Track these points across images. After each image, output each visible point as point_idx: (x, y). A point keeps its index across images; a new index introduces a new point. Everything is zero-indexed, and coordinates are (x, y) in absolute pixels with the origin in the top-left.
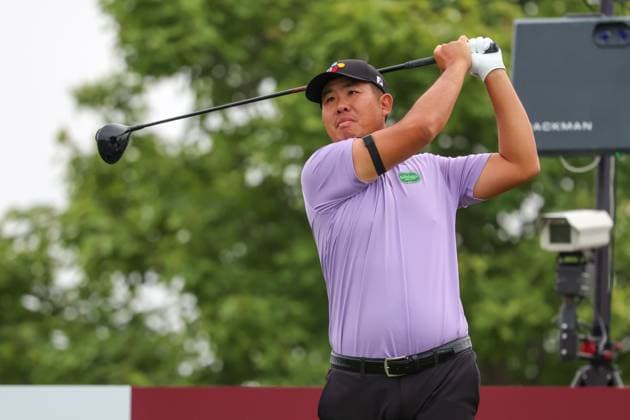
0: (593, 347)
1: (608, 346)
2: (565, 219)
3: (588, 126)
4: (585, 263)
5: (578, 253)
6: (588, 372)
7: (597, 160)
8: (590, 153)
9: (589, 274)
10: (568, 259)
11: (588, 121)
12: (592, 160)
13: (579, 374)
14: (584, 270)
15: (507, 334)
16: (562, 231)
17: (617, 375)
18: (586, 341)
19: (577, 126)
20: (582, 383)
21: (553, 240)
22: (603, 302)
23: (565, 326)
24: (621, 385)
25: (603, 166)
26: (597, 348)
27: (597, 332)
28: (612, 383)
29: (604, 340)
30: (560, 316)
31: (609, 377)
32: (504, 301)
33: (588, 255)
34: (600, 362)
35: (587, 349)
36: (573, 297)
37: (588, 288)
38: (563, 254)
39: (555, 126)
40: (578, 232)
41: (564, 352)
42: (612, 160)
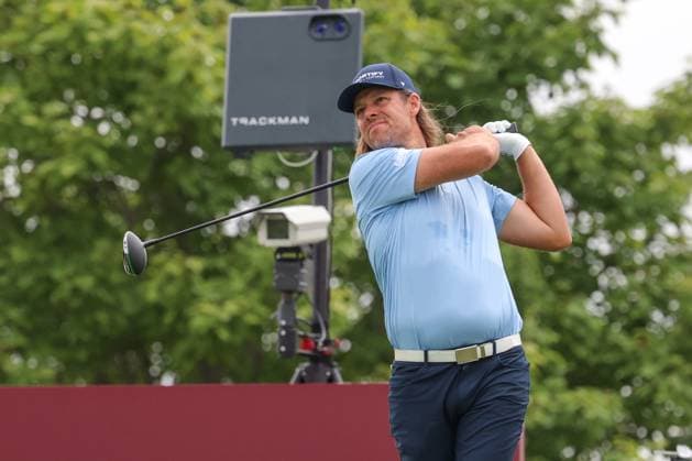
0: (312, 343)
1: (327, 342)
2: (282, 214)
3: (305, 120)
4: (303, 259)
5: (297, 249)
6: (307, 370)
7: (315, 154)
8: (306, 148)
9: (308, 269)
10: (286, 255)
11: (304, 116)
12: (309, 155)
13: (298, 370)
14: (302, 266)
15: (224, 335)
16: (279, 227)
17: (337, 372)
18: (305, 337)
19: (294, 120)
20: (301, 380)
21: (270, 236)
22: (322, 299)
23: (283, 323)
24: (340, 382)
25: (320, 161)
26: (316, 344)
27: (316, 328)
28: (331, 380)
29: (324, 336)
30: (278, 313)
31: (328, 374)
32: (220, 303)
33: (306, 250)
34: (320, 359)
35: (306, 346)
36: (291, 293)
37: (307, 284)
38: (281, 250)
39: (272, 121)
40: (296, 228)
41: (283, 349)
42: (330, 154)
